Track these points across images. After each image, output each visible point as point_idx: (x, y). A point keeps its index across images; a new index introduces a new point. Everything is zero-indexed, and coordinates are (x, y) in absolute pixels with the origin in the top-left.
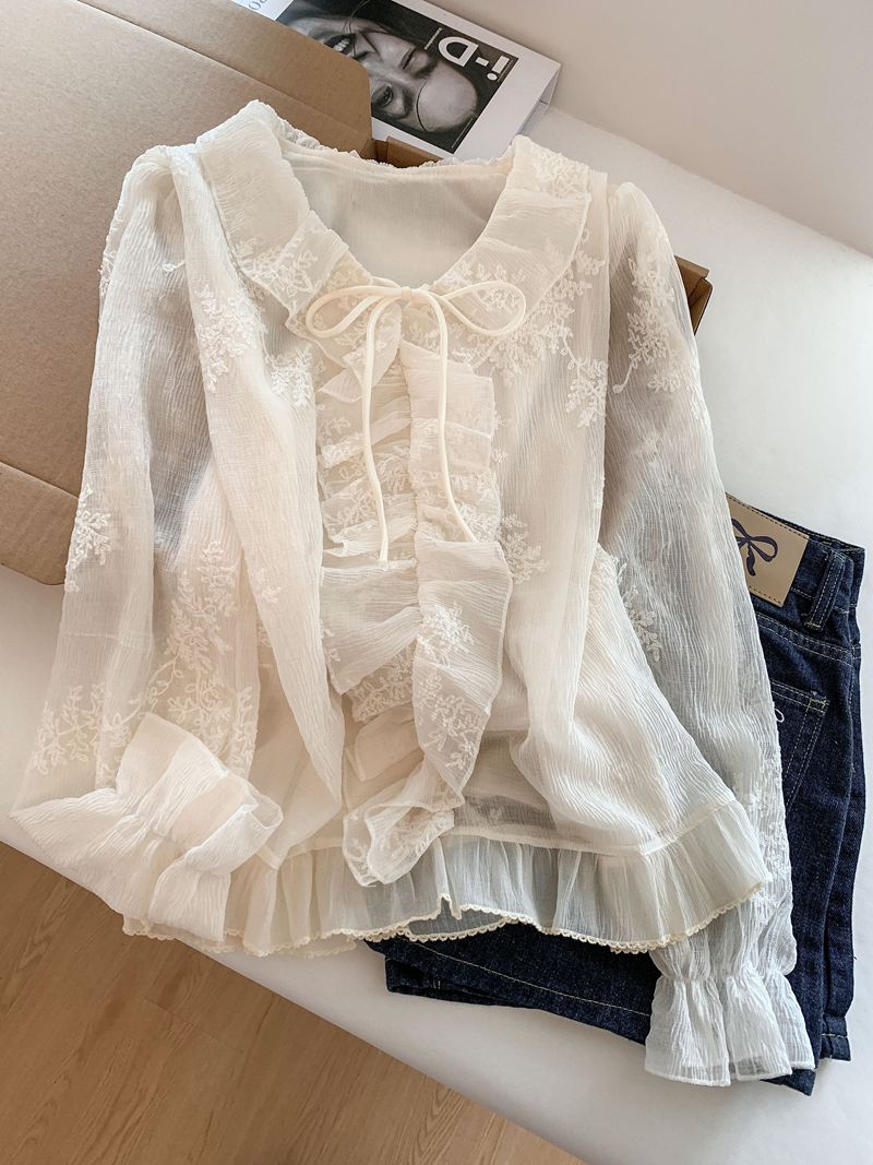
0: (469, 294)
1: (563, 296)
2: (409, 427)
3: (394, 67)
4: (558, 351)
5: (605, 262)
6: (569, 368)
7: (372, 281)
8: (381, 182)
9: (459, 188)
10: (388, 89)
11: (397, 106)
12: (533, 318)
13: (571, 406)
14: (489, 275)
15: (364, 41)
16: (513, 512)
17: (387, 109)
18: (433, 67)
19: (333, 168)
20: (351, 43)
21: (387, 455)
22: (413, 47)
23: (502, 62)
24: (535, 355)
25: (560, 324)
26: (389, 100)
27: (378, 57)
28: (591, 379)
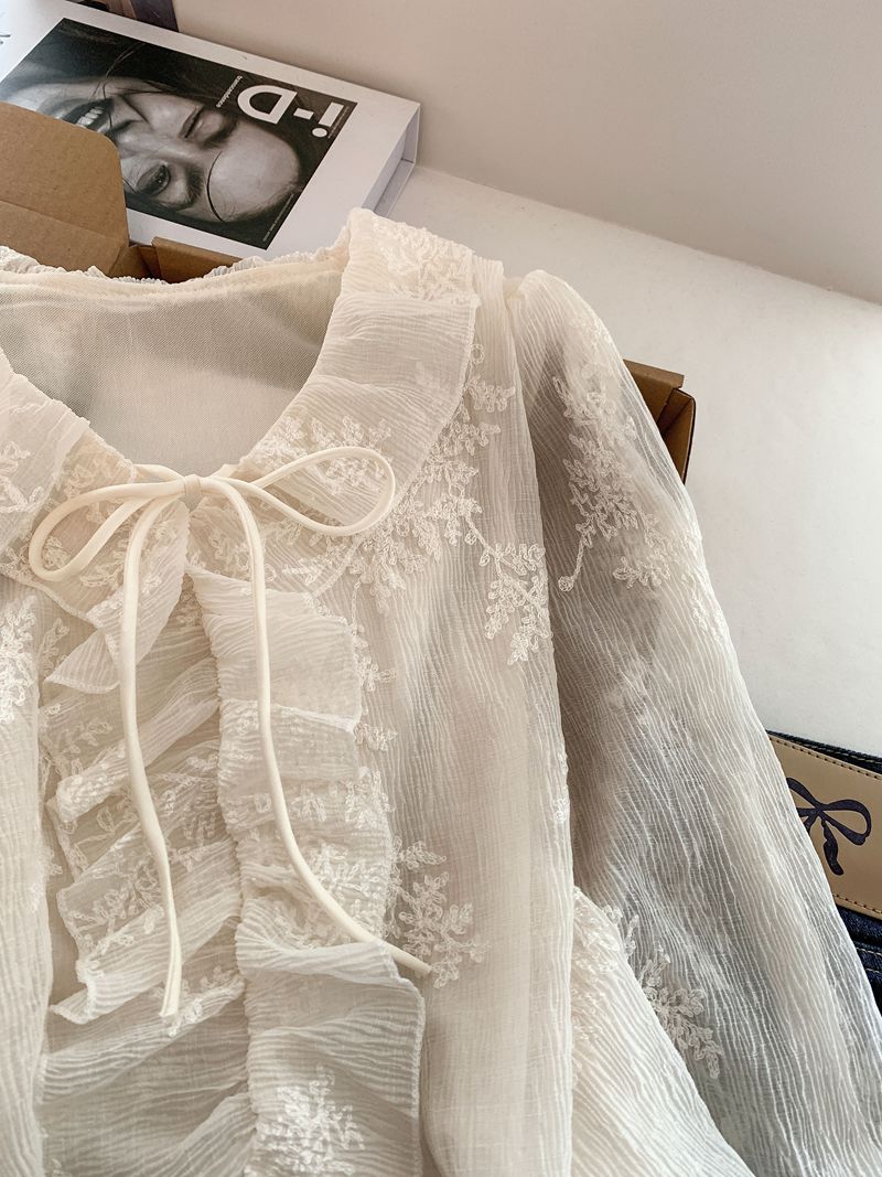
0: (299, 473)
1: (457, 449)
2: (217, 714)
3: (171, 137)
4: (461, 540)
5: (516, 389)
6: (482, 563)
7: (134, 473)
8: (147, 308)
9: (273, 302)
10: (164, 169)
11: (178, 191)
12: (415, 490)
13: (494, 626)
14: (331, 434)
15: (125, 107)
16: (417, 837)
17: (159, 198)
18: (233, 129)
19: (59, 299)
20: (104, 111)
21: (178, 777)
22: (199, 107)
23: (333, 112)
24: (423, 551)
25: (458, 495)
26: (165, 184)
27: (147, 126)
28: (520, 577)
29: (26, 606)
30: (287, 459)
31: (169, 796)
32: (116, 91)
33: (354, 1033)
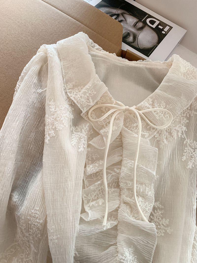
0: (151, 112)
1: (185, 115)
2: (121, 161)
3: (131, 26)
4: (181, 136)
6: (185, 143)
7: (115, 102)
8: (123, 65)
9: (151, 71)
10: (128, 33)
11: (131, 39)
12: (173, 122)
13: (184, 158)
14: (159, 104)
15: (122, 17)
17: (127, 40)
18: (144, 27)
20: (117, 17)
21: (112, 172)
22: (138, 20)
23: (167, 28)
24: (172, 136)
25: (183, 126)
26: (128, 37)
27: (126, 22)
28: (193, 149)
29: (87, 126)
30: (149, 108)
31: (109, 176)
32: (120, 12)
33: (141, 241)
